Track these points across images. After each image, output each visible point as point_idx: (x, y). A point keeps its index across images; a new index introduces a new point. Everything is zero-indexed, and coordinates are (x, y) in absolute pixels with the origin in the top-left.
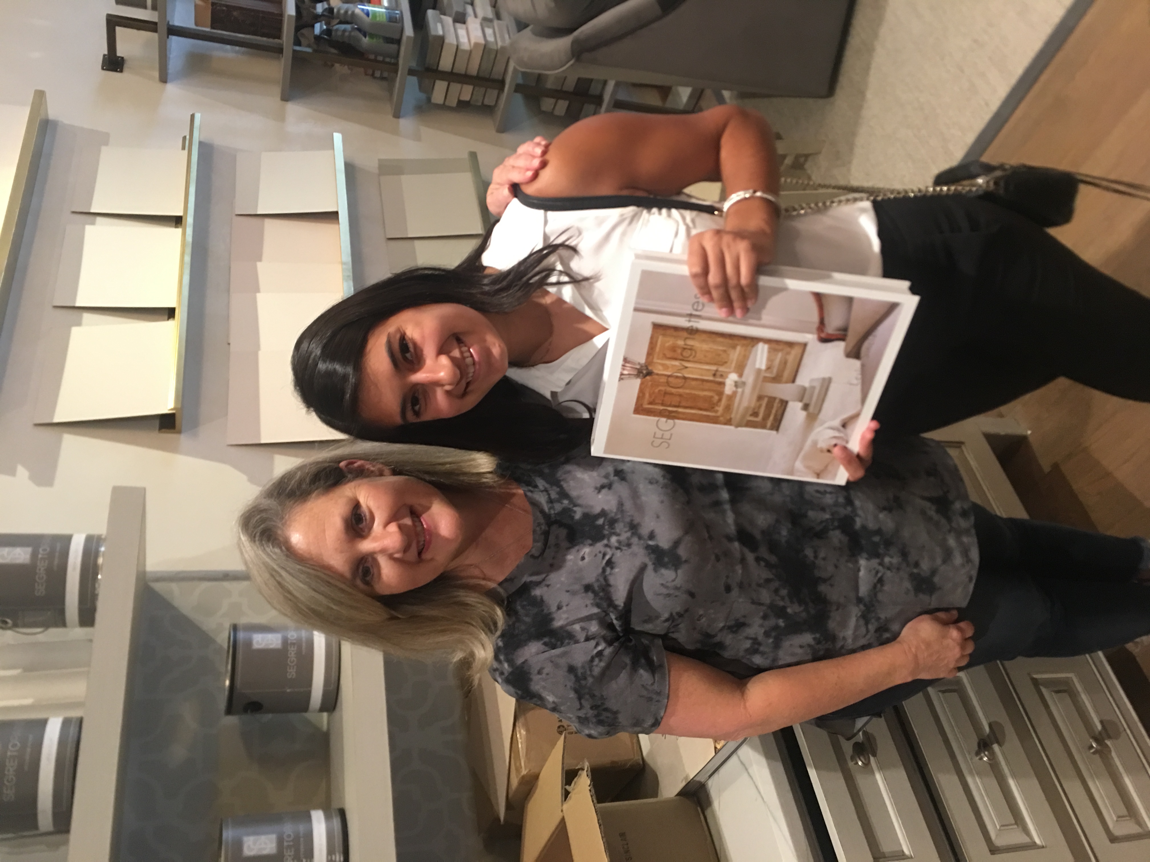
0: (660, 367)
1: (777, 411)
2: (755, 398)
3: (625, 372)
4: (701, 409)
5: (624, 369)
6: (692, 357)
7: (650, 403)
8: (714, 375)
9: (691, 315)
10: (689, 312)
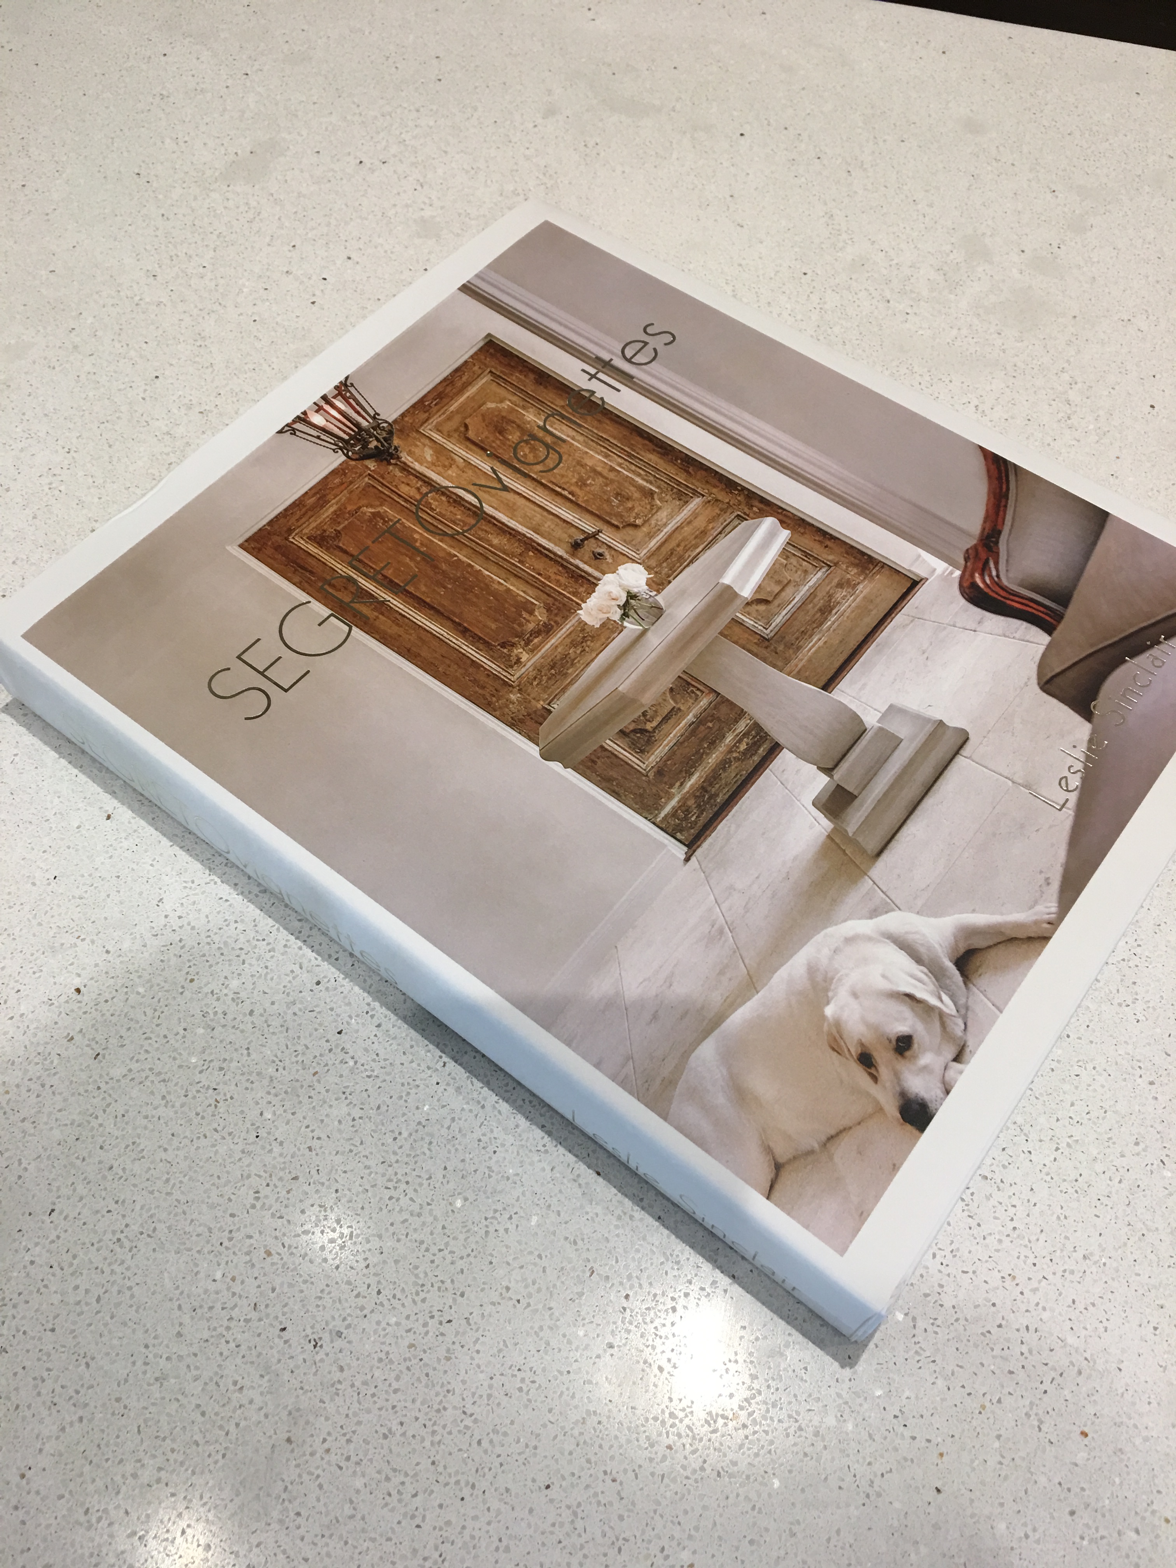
0: (428, 454)
1: (724, 764)
2: (667, 680)
3: (318, 419)
4: (464, 632)
5: (319, 409)
6: (539, 468)
7: (320, 540)
8: (576, 546)
9: (606, 365)
10: (606, 356)
